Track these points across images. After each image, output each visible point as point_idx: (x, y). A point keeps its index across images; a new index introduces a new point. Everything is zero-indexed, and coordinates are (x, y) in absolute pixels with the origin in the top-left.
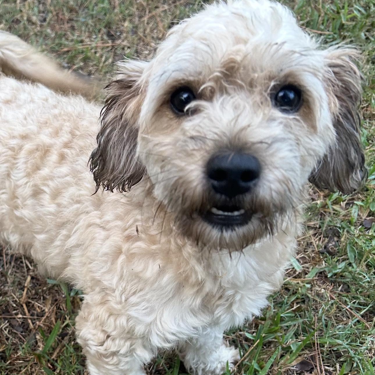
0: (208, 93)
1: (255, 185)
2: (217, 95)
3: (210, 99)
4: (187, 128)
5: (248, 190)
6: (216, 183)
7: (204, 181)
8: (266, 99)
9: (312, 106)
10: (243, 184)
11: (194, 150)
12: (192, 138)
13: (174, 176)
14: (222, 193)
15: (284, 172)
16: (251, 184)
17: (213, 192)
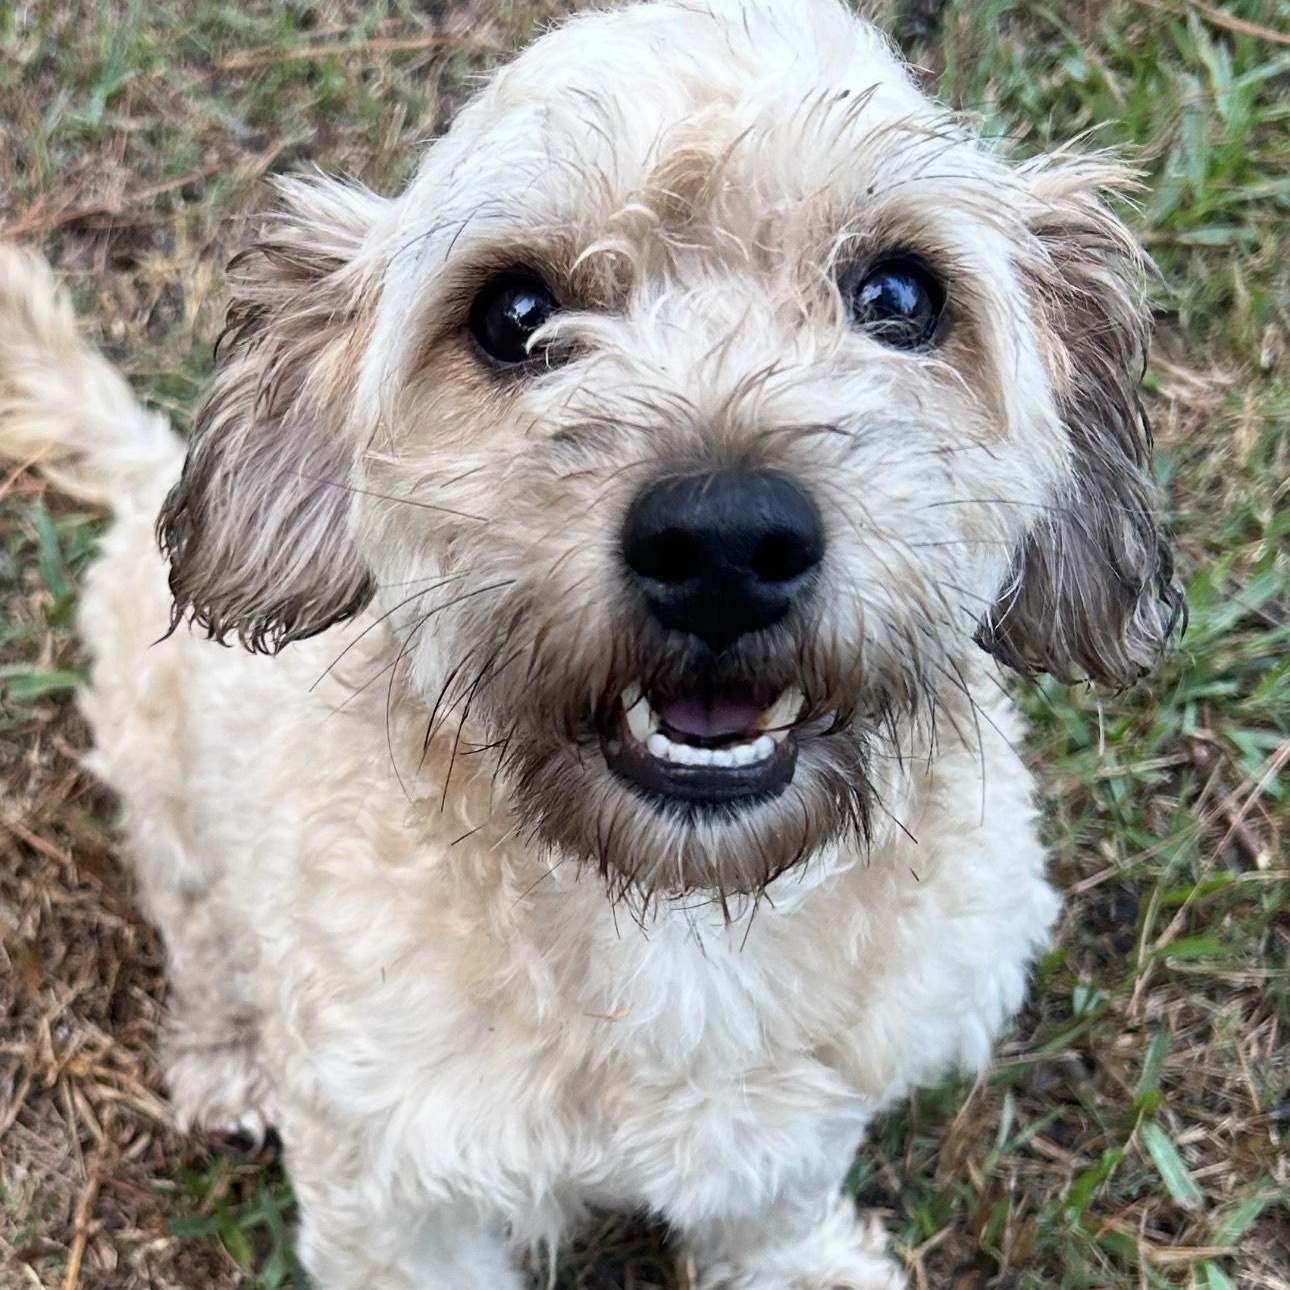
0: (608, 281)
1: (807, 593)
2: (642, 291)
3: (618, 304)
4: (539, 410)
5: (779, 613)
6: (659, 589)
7: (618, 587)
8: (825, 292)
9: (986, 338)
10: (764, 590)
11: (572, 476)
12: (563, 436)
13: (502, 578)
14: (685, 630)
15: (905, 552)
16: (790, 589)
17: (651, 628)
